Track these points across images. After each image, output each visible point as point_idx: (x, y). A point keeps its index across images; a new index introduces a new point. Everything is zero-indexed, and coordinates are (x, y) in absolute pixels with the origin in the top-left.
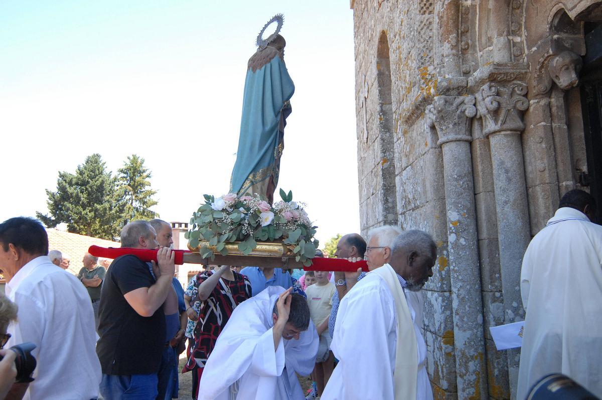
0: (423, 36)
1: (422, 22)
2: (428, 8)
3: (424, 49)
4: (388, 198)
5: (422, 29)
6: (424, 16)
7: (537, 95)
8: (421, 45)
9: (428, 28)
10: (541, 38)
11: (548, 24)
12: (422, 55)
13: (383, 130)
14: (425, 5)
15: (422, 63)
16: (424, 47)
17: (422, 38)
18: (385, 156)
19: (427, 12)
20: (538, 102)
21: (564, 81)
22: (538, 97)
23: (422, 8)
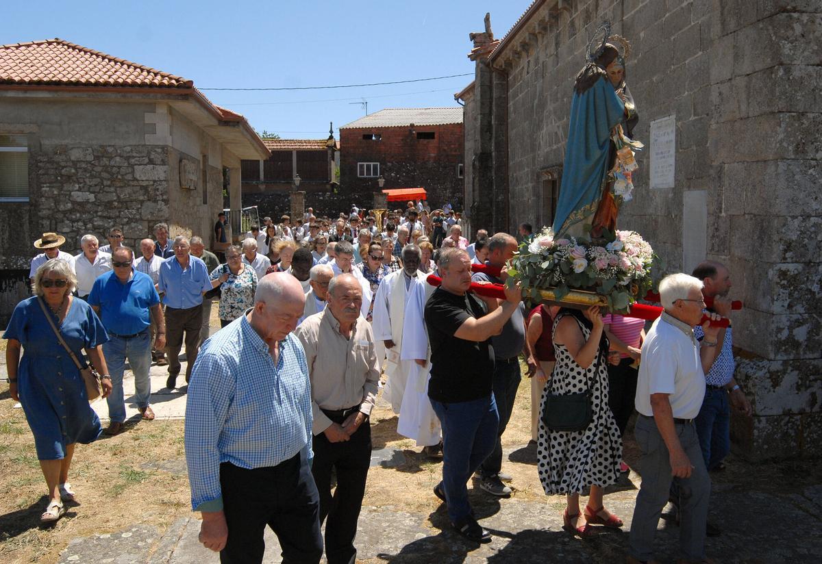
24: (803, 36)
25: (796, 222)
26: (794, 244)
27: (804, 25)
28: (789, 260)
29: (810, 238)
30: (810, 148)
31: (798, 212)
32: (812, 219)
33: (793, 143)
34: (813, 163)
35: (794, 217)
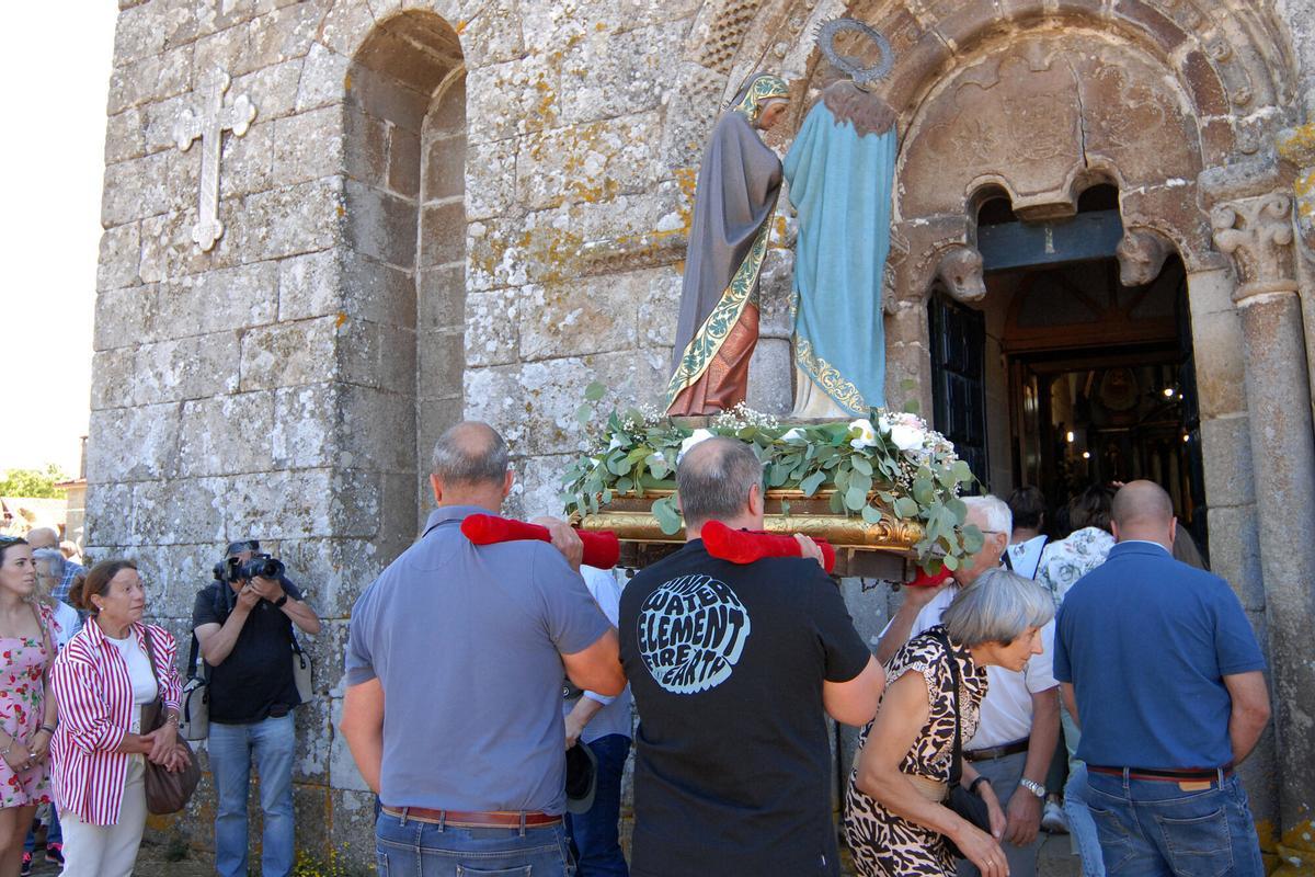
0: (696, 108)
1: (700, 80)
2: (721, 60)
3: (693, 134)
4: (344, 411)
5: (697, 93)
6: (707, 71)
7: (914, 296)
8: (689, 125)
9: (709, 96)
10: (944, 210)
11: (965, 194)
12: (688, 143)
13: (343, 240)
14: (718, 51)
15: (686, 161)
16: (694, 129)
17: (692, 109)
18: (343, 306)
19: (719, 67)
20: (911, 307)
21: (971, 289)
22: (913, 299)
23: (711, 54)
24: (117, 253)
25: (103, 491)
26: (100, 521)
27: (119, 241)
28: (95, 543)
29: (117, 513)
30: (118, 393)
31: (104, 478)
32: (118, 486)
33: (102, 388)
34: (121, 411)
35: (102, 485)
